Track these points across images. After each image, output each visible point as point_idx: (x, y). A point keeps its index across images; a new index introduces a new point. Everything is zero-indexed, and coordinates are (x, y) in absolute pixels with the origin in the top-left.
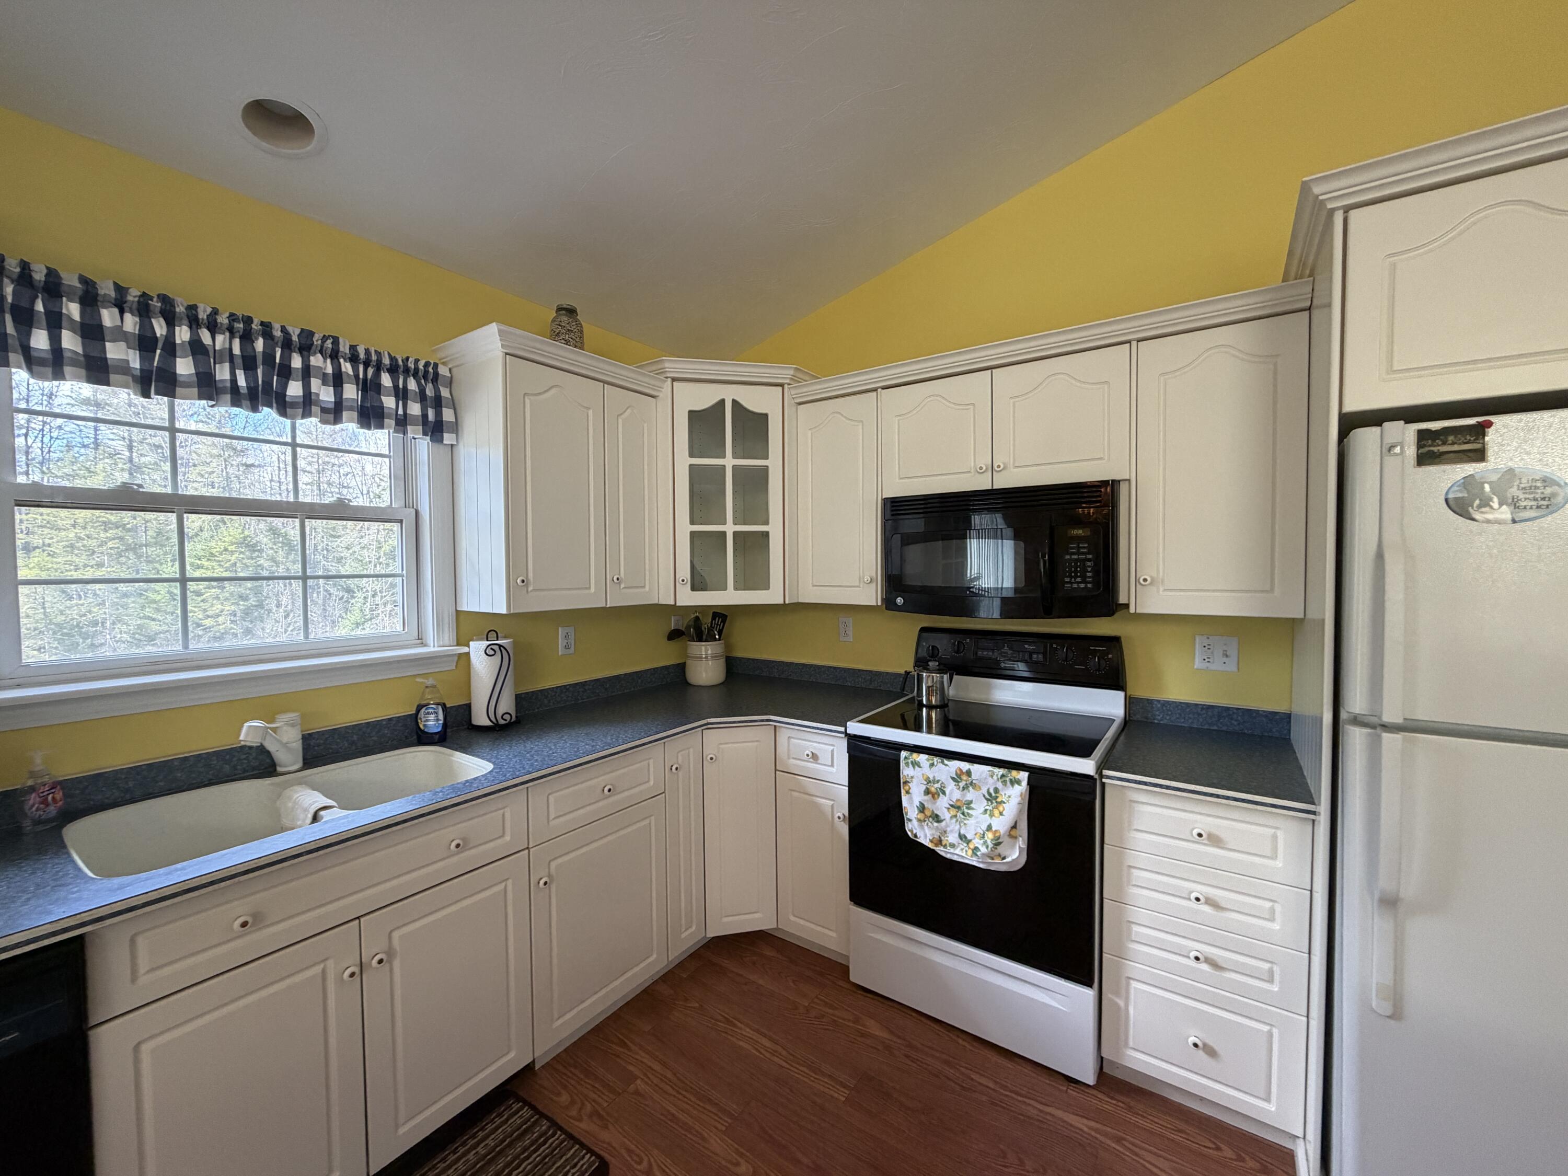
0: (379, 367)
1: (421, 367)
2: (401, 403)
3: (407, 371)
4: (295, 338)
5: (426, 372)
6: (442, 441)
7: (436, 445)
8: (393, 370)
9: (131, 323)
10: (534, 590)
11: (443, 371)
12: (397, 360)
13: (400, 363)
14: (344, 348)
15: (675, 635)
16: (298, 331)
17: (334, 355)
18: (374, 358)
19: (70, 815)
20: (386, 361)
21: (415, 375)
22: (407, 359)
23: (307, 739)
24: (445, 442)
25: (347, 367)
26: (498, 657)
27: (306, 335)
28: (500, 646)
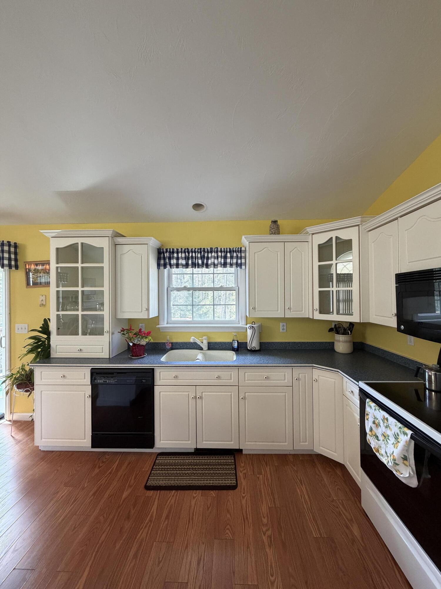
0: (227, 252)
1: (237, 249)
2: (232, 260)
3: (233, 251)
4: (209, 250)
5: (238, 250)
6: (242, 268)
7: (241, 269)
8: (230, 252)
9: (183, 255)
10: (257, 311)
11: (243, 249)
12: (231, 249)
13: (232, 250)
14: (219, 250)
15: (331, 330)
16: (210, 248)
17: (217, 252)
18: (225, 250)
19: (172, 349)
20: (228, 250)
21: (236, 252)
22: (233, 248)
23: (209, 344)
24: (243, 268)
25: (220, 254)
26: (252, 330)
27: (211, 249)
28: (253, 327)
